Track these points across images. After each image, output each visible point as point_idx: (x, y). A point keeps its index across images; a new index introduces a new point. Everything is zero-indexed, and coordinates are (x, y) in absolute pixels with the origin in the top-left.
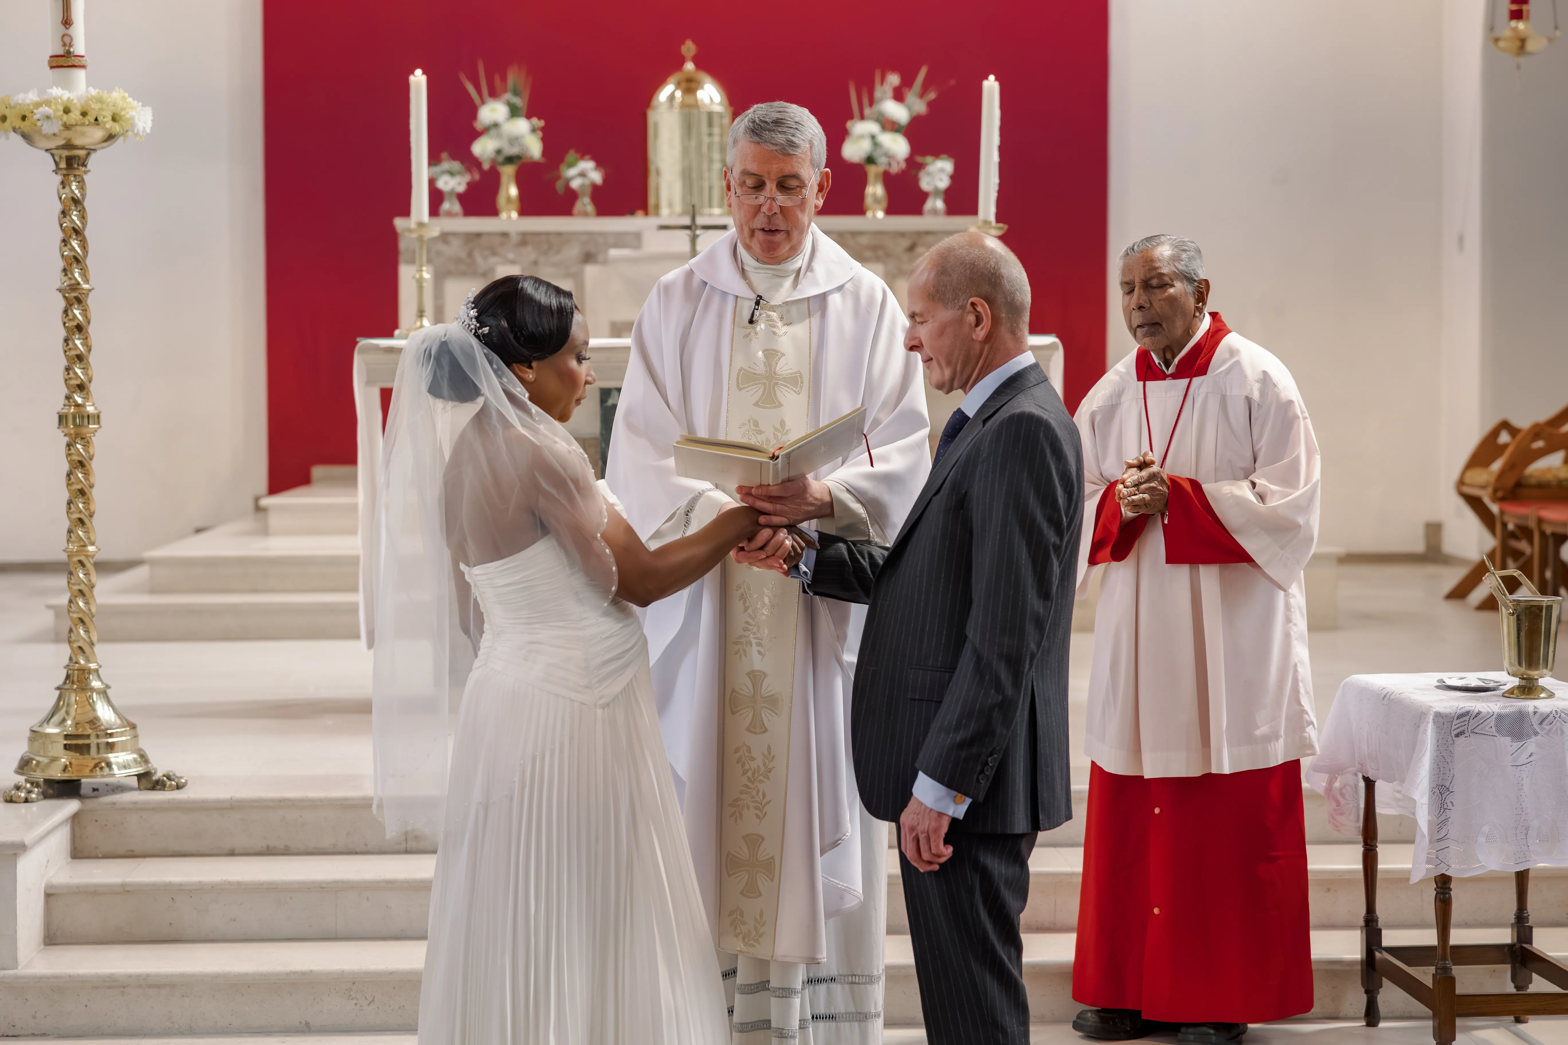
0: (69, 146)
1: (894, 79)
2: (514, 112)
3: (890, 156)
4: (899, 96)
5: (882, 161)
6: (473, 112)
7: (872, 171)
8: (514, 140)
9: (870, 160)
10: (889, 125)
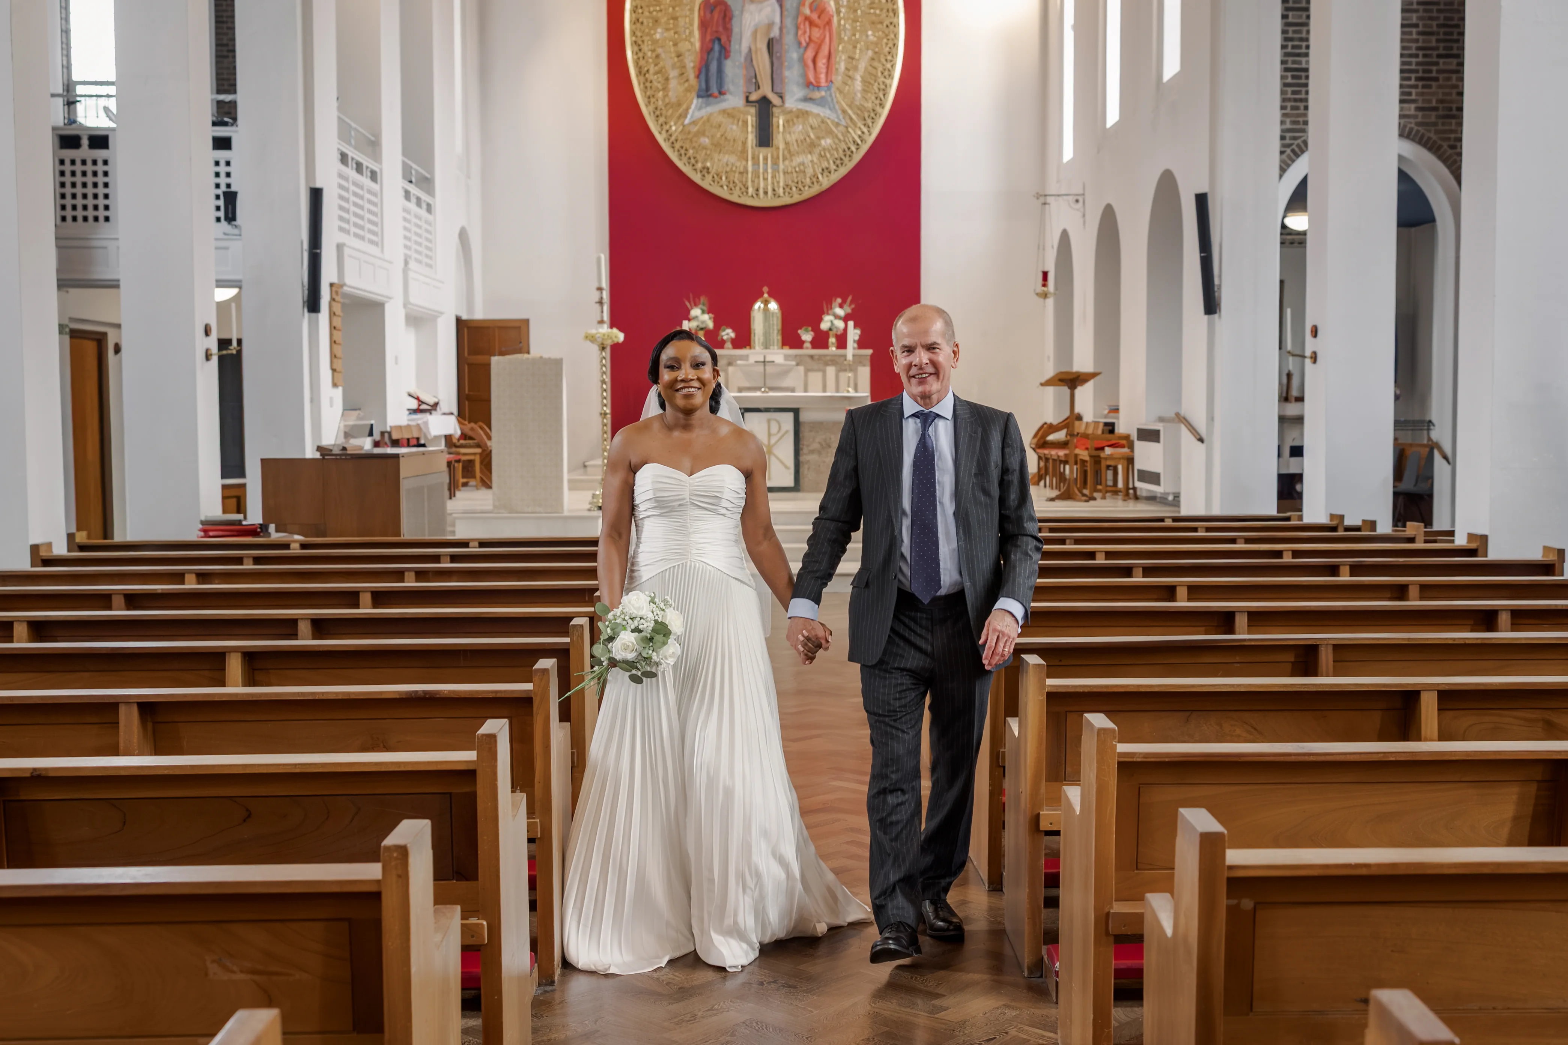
0: (602, 344)
1: (839, 300)
2: (703, 312)
3: (837, 328)
4: (841, 306)
5: (835, 330)
6: (688, 312)
7: (831, 333)
8: (703, 322)
9: (830, 329)
10: (837, 317)
